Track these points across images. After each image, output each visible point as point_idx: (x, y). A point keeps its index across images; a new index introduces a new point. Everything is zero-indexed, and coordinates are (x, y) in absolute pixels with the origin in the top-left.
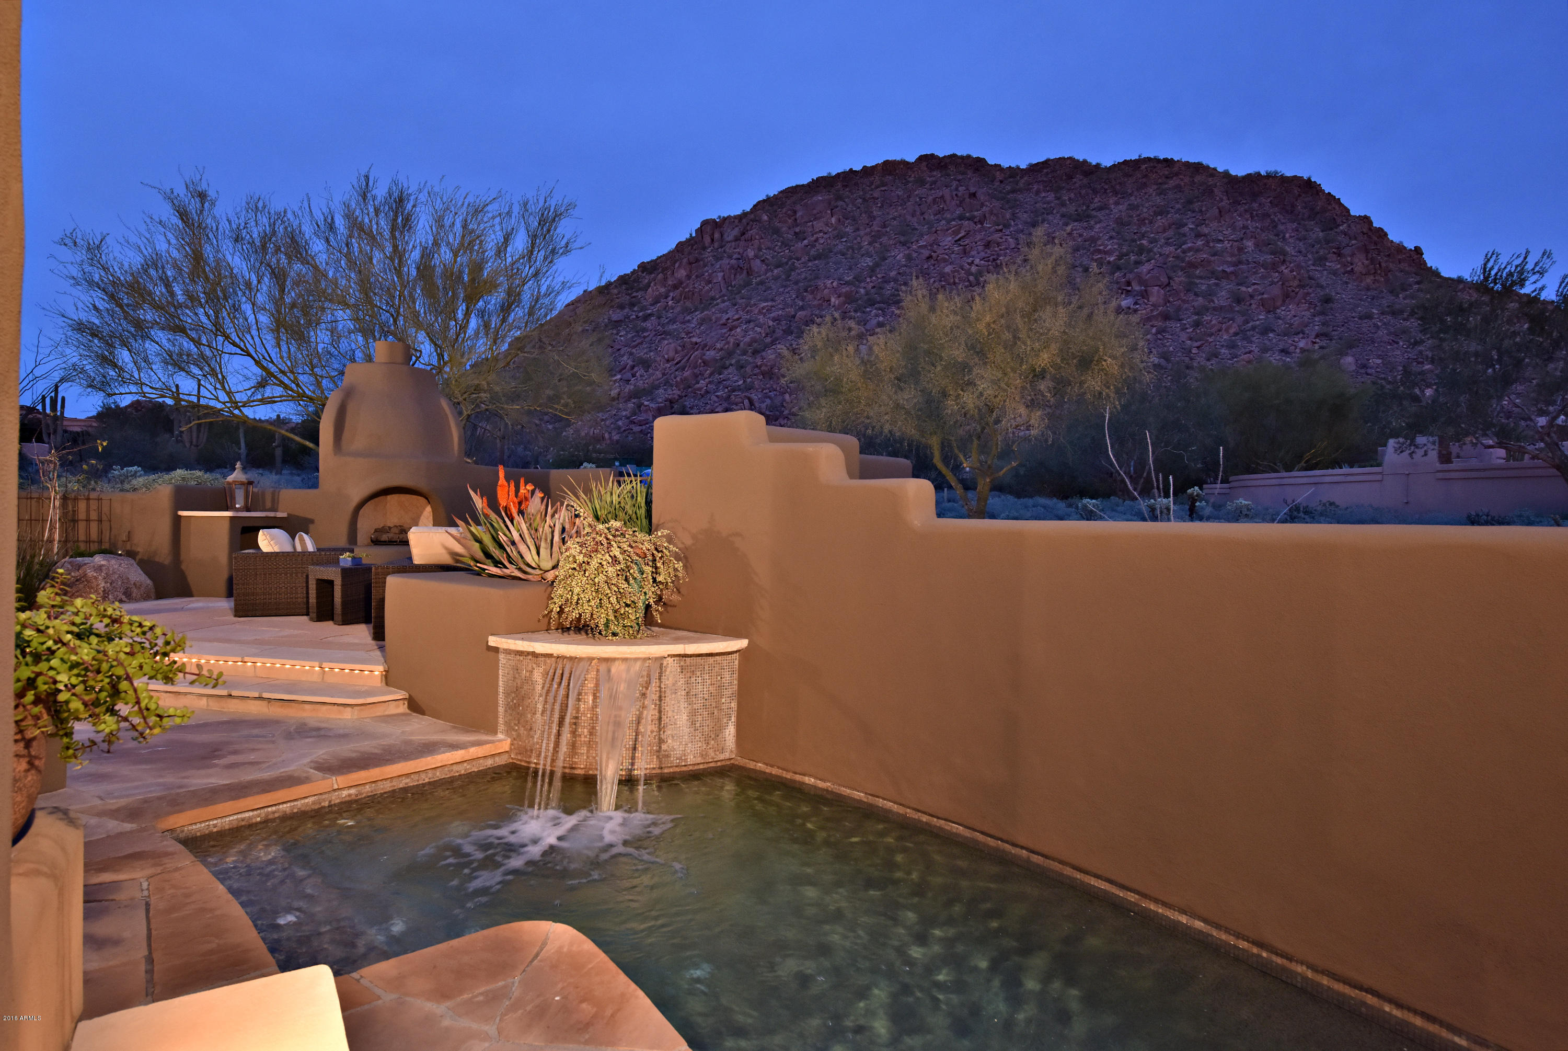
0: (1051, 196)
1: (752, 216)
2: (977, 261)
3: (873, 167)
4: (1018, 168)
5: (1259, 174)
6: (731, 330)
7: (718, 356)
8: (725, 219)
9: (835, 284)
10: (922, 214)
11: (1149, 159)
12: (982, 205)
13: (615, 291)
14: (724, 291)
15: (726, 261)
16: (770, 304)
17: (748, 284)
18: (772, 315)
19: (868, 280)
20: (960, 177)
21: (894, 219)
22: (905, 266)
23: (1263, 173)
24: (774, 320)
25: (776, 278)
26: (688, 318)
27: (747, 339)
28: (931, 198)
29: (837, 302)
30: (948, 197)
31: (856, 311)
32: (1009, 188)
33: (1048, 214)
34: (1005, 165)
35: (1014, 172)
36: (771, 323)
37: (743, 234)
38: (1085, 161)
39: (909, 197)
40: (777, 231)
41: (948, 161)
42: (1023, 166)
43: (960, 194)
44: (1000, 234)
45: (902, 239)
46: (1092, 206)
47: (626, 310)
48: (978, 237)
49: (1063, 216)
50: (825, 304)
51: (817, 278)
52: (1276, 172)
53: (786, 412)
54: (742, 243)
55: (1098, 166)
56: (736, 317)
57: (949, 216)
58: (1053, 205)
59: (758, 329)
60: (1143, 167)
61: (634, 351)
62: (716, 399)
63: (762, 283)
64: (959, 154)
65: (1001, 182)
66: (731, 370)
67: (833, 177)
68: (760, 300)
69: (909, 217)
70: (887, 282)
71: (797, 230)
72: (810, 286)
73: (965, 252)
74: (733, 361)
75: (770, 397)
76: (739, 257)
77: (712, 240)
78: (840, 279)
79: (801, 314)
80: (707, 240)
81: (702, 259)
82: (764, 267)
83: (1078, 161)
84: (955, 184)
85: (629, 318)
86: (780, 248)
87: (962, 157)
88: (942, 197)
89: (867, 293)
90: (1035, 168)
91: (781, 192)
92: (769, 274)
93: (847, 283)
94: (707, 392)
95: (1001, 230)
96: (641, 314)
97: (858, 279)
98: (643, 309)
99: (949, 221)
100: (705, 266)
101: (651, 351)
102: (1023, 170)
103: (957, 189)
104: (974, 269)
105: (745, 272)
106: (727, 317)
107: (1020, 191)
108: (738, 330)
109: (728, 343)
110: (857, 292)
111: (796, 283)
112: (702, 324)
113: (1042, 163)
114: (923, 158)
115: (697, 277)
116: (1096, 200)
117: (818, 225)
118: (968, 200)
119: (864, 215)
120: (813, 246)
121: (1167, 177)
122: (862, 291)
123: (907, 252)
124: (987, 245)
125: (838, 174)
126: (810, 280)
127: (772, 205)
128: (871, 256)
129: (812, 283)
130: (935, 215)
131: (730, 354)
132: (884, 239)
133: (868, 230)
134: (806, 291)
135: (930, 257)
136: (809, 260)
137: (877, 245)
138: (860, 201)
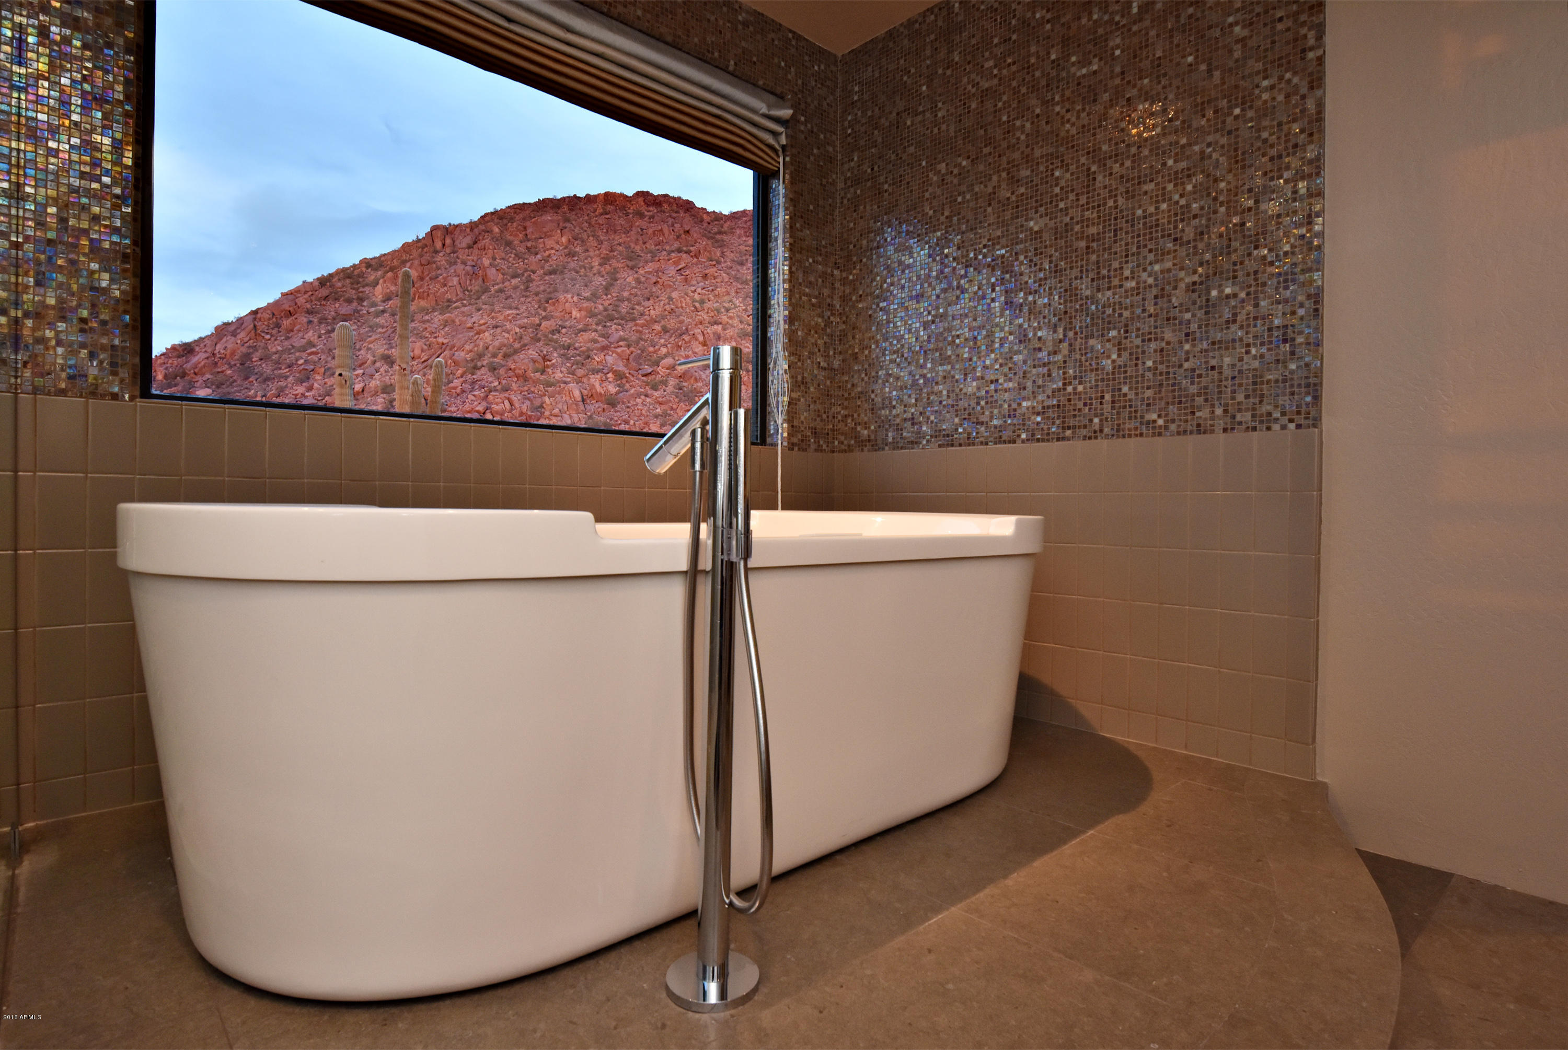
1: (482, 227)
2: (699, 290)
3: (595, 196)
4: (722, 214)
6: (478, 333)
7: (469, 357)
8: (456, 226)
9: (574, 299)
10: (645, 243)
12: (696, 242)
13: (339, 284)
14: (461, 295)
15: (460, 267)
16: (514, 311)
17: (486, 290)
18: (518, 322)
19: (605, 297)
21: (620, 244)
22: (635, 288)
24: (521, 327)
25: (516, 288)
26: (427, 317)
27: (497, 343)
28: (651, 231)
29: (578, 315)
30: (666, 233)
31: (597, 324)
32: (716, 230)
34: (710, 209)
35: (717, 217)
36: (518, 330)
37: (475, 243)
39: (631, 227)
40: (509, 244)
41: (662, 199)
42: (726, 214)
43: (676, 230)
44: (715, 269)
45: (630, 264)
47: (355, 304)
48: (696, 269)
50: (567, 316)
51: (556, 290)
54: (476, 251)
56: (482, 322)
57: (668, 248)
59: (506, 335)
61: (371, 346)
62: (473, 398)
63: (501, 291)
64: (671, 195)
65: (708, 223)
66: (483, 371)
67: (558, 199)
68: (503, 307)
69: (632, 245)
70: (622, 301)
71: (529, 244)
72: (551, 299)
73: (686, 280)
74: (485, 363)
75: (529, 399)
76: (473, 264)
77: (444, 245)
78: (578, 295)
79: (544, 324)
80: (438, 245)
81: (435, 262)
82: (501, 276)
84: (670, 221)
85: (358, 312)
86: (514, 259)
87: (674, 198)
88: (661, 230)
89: (606, 310)
90: (737, 218)
91: (509, 207)
92: (507, 284)
93: (587, 299)
94: (463, 391)
95: (714, 265)
96: (372, 310)
97: (595, 296)
98: (374, 305)
99: (669, 253)
100: (438, 268)
101: (392, 348)
102: (726, 217)
103: (673, 225)
104: (697, 297)
105: (480, 279)
106: (473, 320)
107: (725, 233)
108: (487, 334)
109: (477, 346)
110: (596, 308)
111: (537, 294)
112: (445, 326)
113: (742, 213)
114: (638, 194)
115: (431, 279)
117: (550, 243)
118: (683, 236)
119: (591, 238)
120: (547, 261)
122: (601, 307)
123: (636, 276)
124: (705, 276)
125: (564, 199)
126: (550, 293)
127: (501, 218)
128: (603, 276)
129: (552, 296)
130: (656, 245)
131: (480, 356)
132: (614, 262)
134: (547, 302)
135: (656, 282)
136: (545, 274)
137: (607, 267)
138: (587, 225)
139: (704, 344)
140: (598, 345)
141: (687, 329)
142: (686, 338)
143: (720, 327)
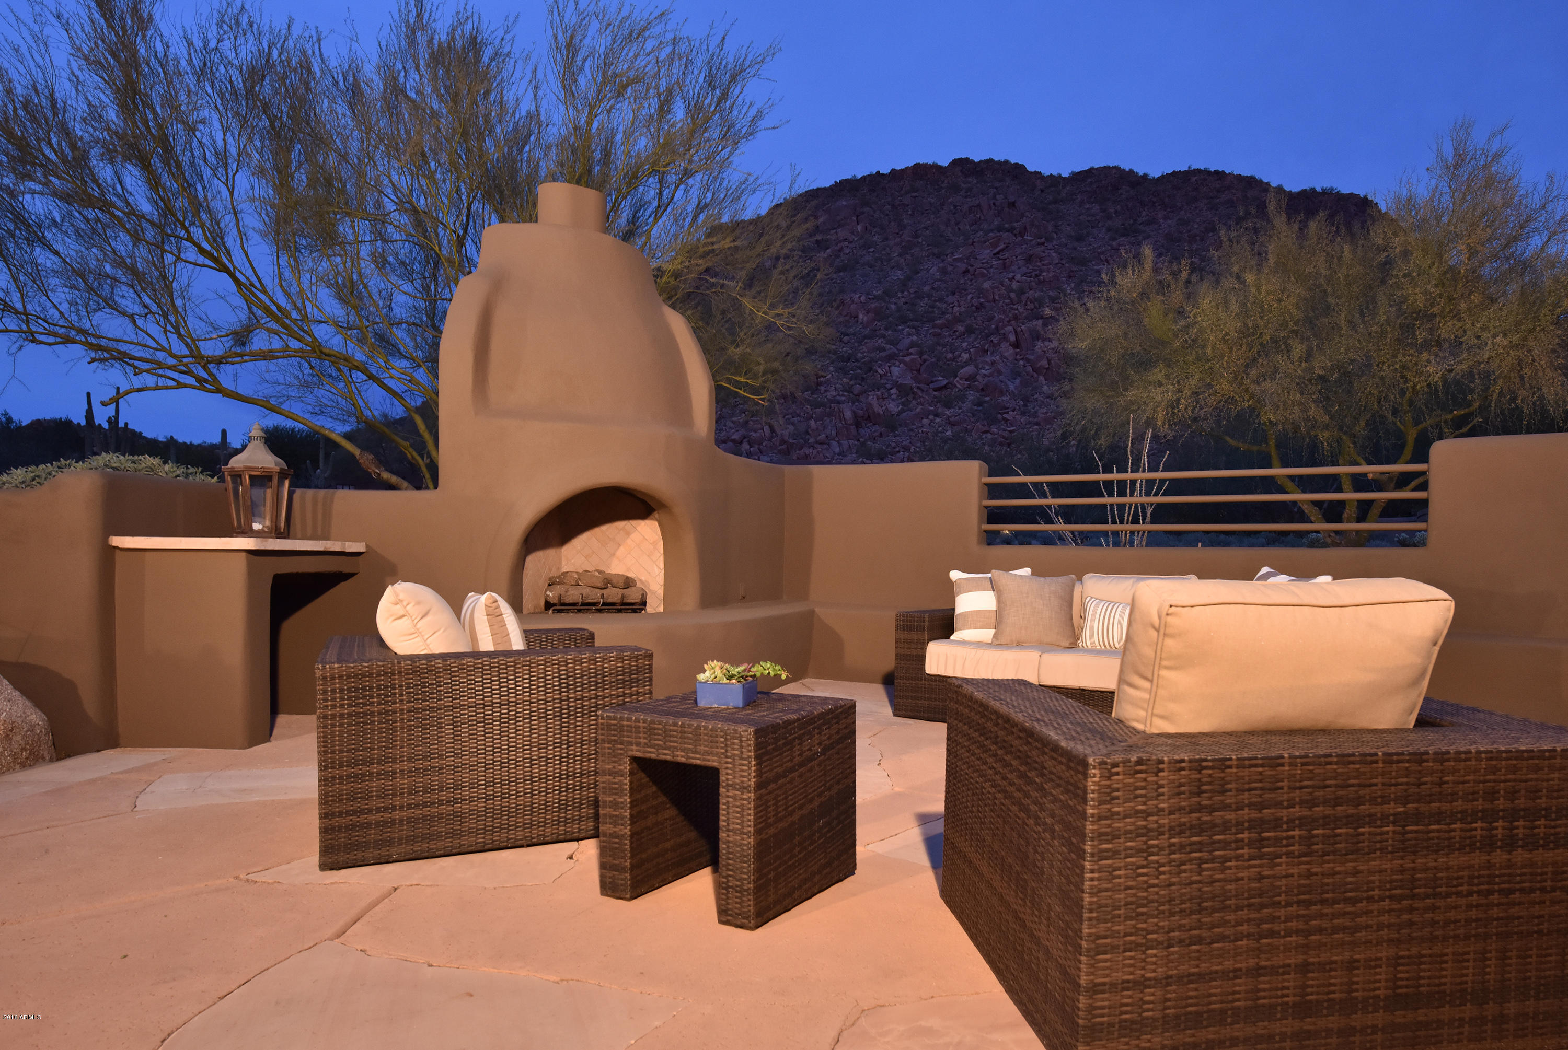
0: (1096, 208)
1: (767, 222)
2: (1018, 276)
3: (902, 171)
4: (1060, 176)
5: (1313, 190)
9: (863, 298)
10: (957, 224)
11: (1199, 171)
12: (1022, 216)
19: (900, 295)
20: (997, 184)
21: (927, 228)
22: (939, 280)
23: (1318, 189)
28: (966, 206)
29: (865, 319)
30: (985, 206)
31: (886, 329)
32: (1050, 198)
33: (1093, 227)
34: (1046, 172)
35: (1055, 180)
37: (758, 241)
38: (1131, 171)
39: (942, 205)
41: (985, 166)
42: (1065, 174)
43: (998, 203)
44: (1043, 248)
45: (936, 251)
46: (1140, 220)
48: (1019, 251)
49: (1109, 230)
51: (843, 291)
52: (1332, 189)
53: (811, 440)
55: (1145, 176)
57: (986, 226)
58: (1098, 218)
60: (1194, 179)
62: (732, 425)
64: (996, 159)
65: (1042, 191)
67: (858, 180)
69: (942, 227)
70: (921, 297)
71: (819, 237)
73: (1005, 267)
75: (793, 424)
78: (868, 294)
83: (1124, 170)
84: (992, 191)
87: (999, 163)
88: (979, 205)
89: (898, 310)
90: (1078, 177)
91: (803, 194)
93: (876, 298)
95: (1043, 244)
97: (888, 294)
99: (986, 232)
102: (1065, 178)
103: (994, 198)
104: (1015, 285)
107: (1063, 201)
110: (887, 308)
113: (1086, 171)
114: (957, 163)
116: (1144, 213)
117: (843, 233)
118: (1006, 209)
119: (893, 223)
120: (838, 256)
121: (1218, 191)
122: (893, 306)
123: (941, 265)
124: (1029, 259)
125: (864, 178)
127: (790, 209)
128: (902, 269)
130: (971, 225)
132: (916, 251)
133: (898, 240)
135: (966, 272)
137: (908, 257)
138: (888, 207)
139: (1016, 345)
140: (883, 354)
141: (997, 328)
142: (995, 339)
143: (1040, 322)
